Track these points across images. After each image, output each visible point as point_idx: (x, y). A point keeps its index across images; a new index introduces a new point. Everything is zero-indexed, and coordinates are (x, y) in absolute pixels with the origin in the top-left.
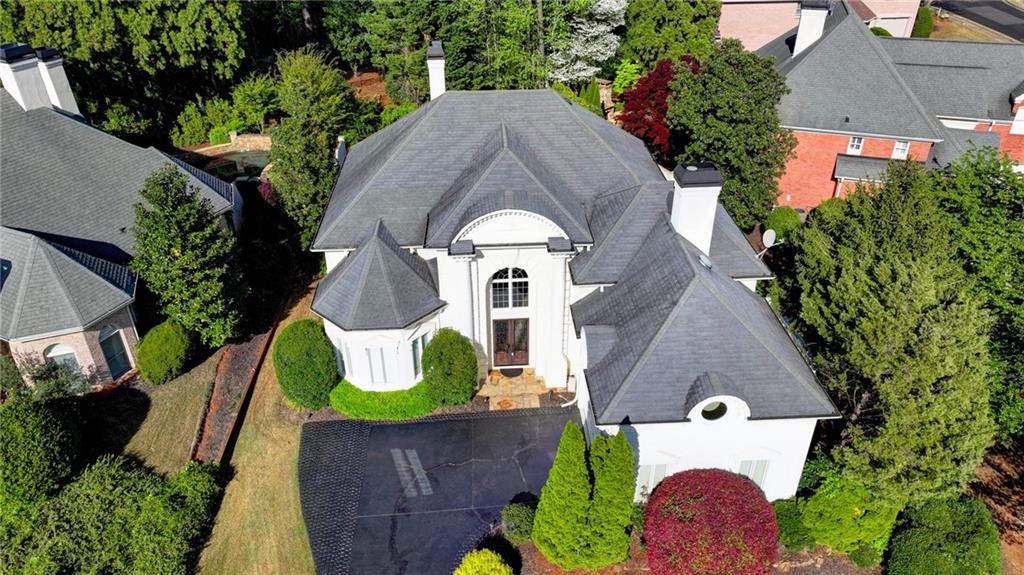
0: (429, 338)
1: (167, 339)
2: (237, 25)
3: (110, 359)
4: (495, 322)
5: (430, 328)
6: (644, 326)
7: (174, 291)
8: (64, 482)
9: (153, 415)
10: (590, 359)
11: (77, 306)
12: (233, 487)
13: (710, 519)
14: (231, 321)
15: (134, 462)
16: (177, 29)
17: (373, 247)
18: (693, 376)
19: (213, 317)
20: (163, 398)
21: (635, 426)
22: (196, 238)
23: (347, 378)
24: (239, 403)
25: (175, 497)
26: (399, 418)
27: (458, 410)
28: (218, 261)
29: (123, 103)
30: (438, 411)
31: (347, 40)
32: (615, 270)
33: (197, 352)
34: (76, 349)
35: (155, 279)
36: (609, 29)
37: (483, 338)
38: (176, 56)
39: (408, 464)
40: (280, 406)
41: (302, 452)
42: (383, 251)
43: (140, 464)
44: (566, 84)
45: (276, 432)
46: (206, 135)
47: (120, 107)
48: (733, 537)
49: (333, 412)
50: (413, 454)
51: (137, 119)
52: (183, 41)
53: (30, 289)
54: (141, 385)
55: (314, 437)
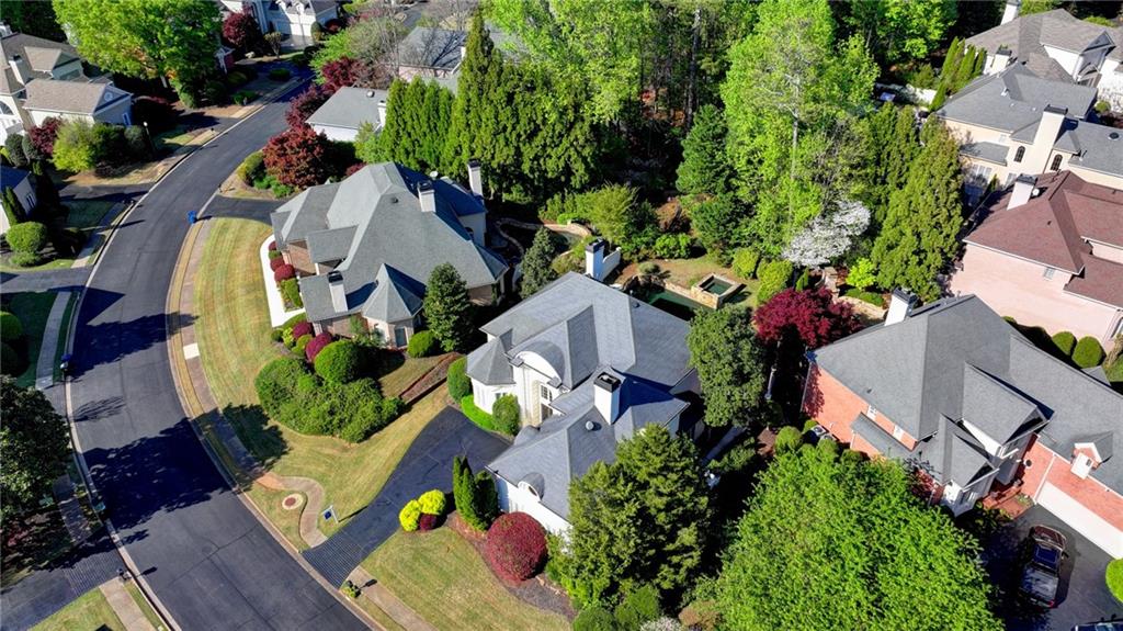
1: (424, 339)
3: (397, 337)
4: (543, 406)
7: (432, 320)
9: (401, 370)
11: (389, 313)
12: (404, 416)
13: (508, 533)
14: (454, 342)
15: (378, 386)
16: (550, 157)
17: (496, 341)
18: (531, 471)
19: (447, 337)
20: (411, 363)
21: (502, 478)
22: (448, 300)
23: (472, 395)
25: (380, 408)
26: (480, 425)
27: (505, 437)
28: (456, 313)
29: (522, 185)
30: (496, 432)
32: (568, 407)
33: (435, 350)
34: (384, 329)
36: (845, 233)
37: (532, 409)
38: (546, 171)
40: (446, 394)
42: (498, 346)
43: (379, 388)
44: (791, 263)
45: (437, 403)
46: (557, 217)
49: (459, 406)
51: (526, 196)
54: (406, 354)
55: (446, 413)
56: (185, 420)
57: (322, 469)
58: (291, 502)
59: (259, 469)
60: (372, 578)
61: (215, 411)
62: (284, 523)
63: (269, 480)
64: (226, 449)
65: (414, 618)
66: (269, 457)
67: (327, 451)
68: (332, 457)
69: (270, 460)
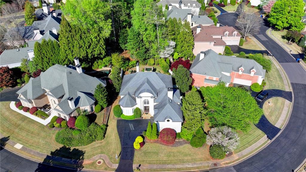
0: (135, 109)
1: (98, 107)
2: (105, 49)
3: (91, 109)
4: (145, 106)
5: (135, 107)
6: (161, 110)
8: (89, 125)
9: (97, 117)
10: (154, 113)
11: (89, 103)
12: (108, 127)
13: (167, 133)
14: (107, 104)
15: (96, 124)
17: (128, 96)
18: (166, 116)
19: (105, 104)
20: (98, 115)
21: (159, 122)
22: (103, 93)
23: (123, 113)
24: (108, 116)
25: (102, 128)
26: (130, 119)
27: (138, 119)
28: (105, 96)
30: (136, 119)
31: (123, 45)
32: (160, 101)
33: (102, 109)
34: (88, 108)
35: (97, 99)
36: (172, 48)
37: (142, 109)
38: (95, 55)
39: (131, 126)
40: (113, 117)
41: (117, 123)
42: (129, 97)
43: (97, 124)
44: (163, 58)
45: (113, 121)
46: (98, 67)
47: (84, 63)
48: (169, 136)
49: (121, 118)
50: (132, 124)
52: (96, 53)
53: (83, 101)
54: (95, 113)
55: (119, 122)
56: (40, 164)
57: (99, 151)
58: (99, 162)
59: (80, 161)
60: (139, 164)
61: (48, 156)
62: (103, 168)
63: (86, 162)
65: (157, 166)
66: (80, 157)
67: (97, 145)
68: (100, 146)
69: (81, 157)
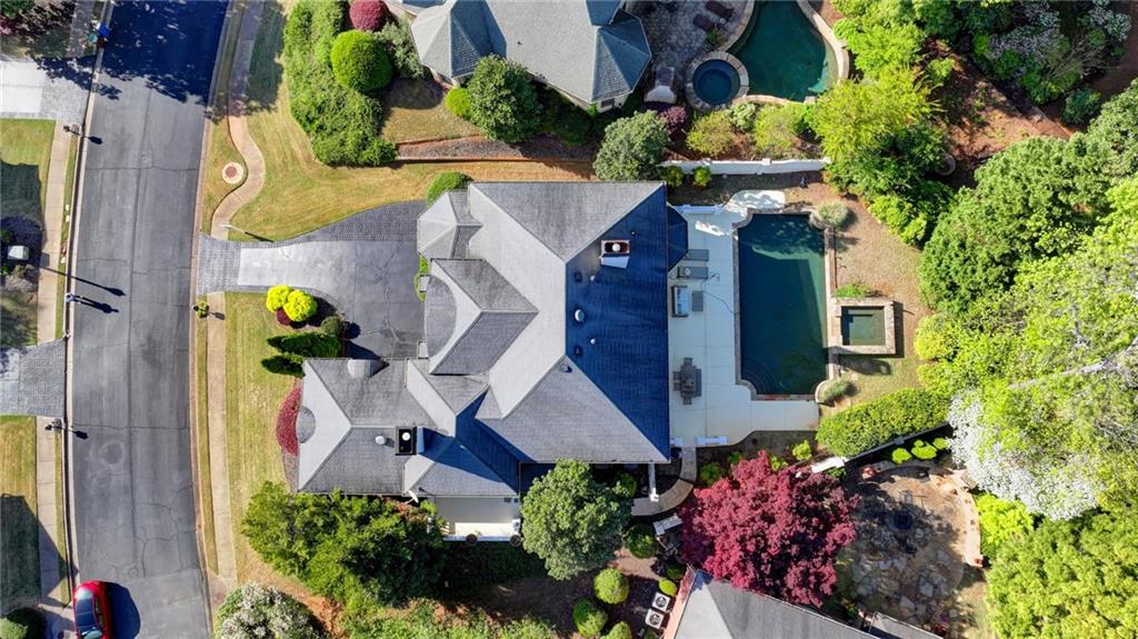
9: (424, 112)
20: (442, 112)
43: (384, 119)
54: (445, 95)
57: (279, 161)
58: (232, 172)
59: (242, 105)
60: (224, 313)
63: (236, 125)
64: (236, 49)
66: (257, 99)
68: (294, 158)
69: (254, 104)
